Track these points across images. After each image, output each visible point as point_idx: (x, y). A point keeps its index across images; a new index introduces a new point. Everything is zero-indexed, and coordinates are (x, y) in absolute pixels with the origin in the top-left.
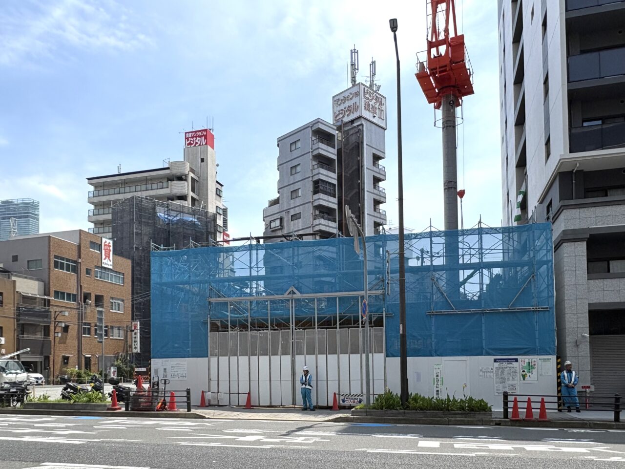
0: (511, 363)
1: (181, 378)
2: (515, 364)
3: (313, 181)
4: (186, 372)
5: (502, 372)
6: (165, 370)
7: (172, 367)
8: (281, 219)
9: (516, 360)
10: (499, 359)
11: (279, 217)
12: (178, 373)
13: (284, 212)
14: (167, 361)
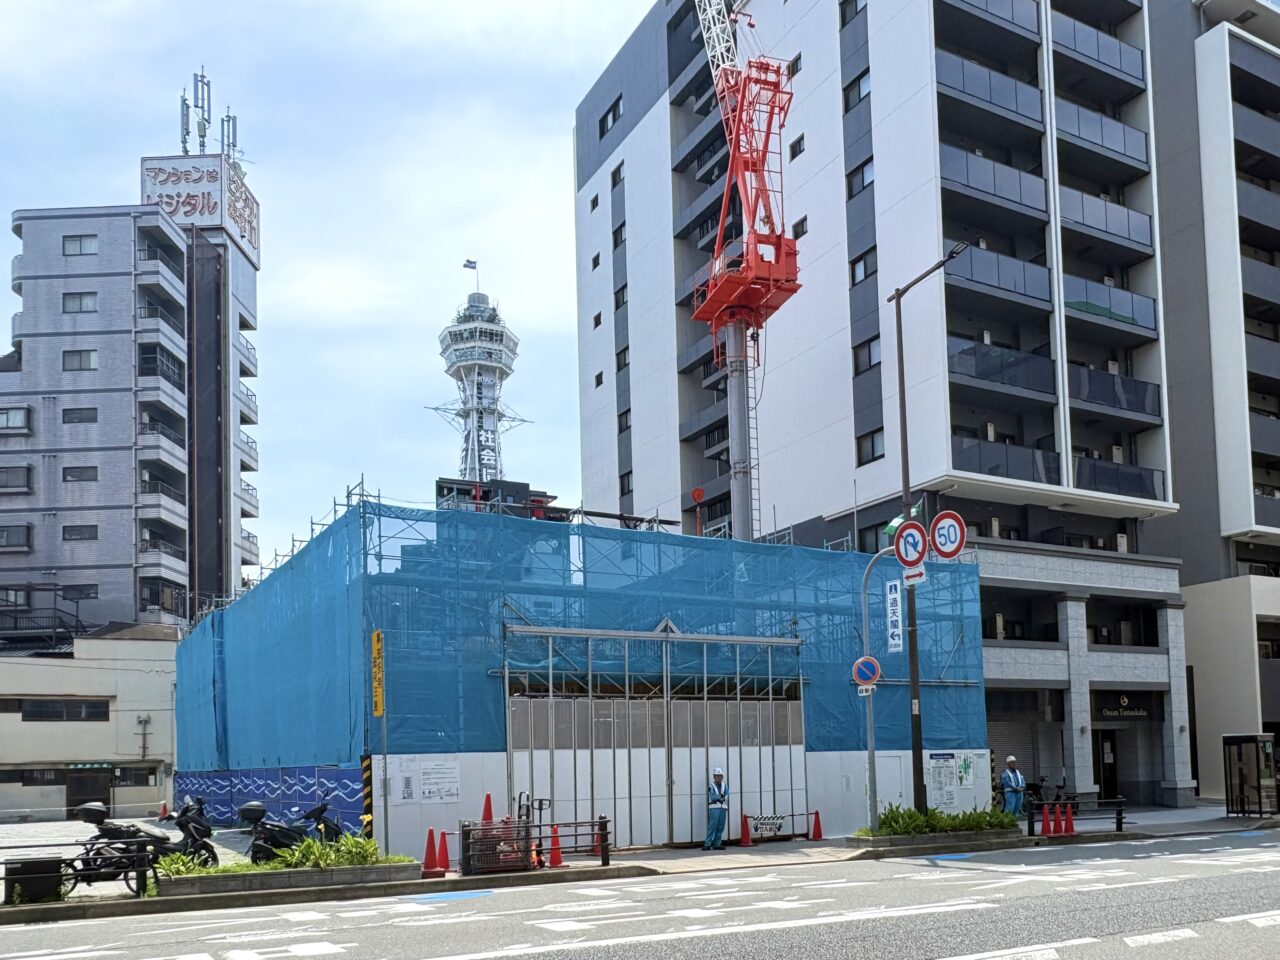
0: (946, 760)
1: (447, 799)
2: (952, 762)
3: (140, 345)
4: (456, 785)
5: (939, 773)
6: (408, 782)
7: (425, 773)
8: (29, 412)
9: (952, 756)
10: (936, 755)
11: (25, 405)
12: (439, 787)
13: (40, 397)
14: (413, 760)
